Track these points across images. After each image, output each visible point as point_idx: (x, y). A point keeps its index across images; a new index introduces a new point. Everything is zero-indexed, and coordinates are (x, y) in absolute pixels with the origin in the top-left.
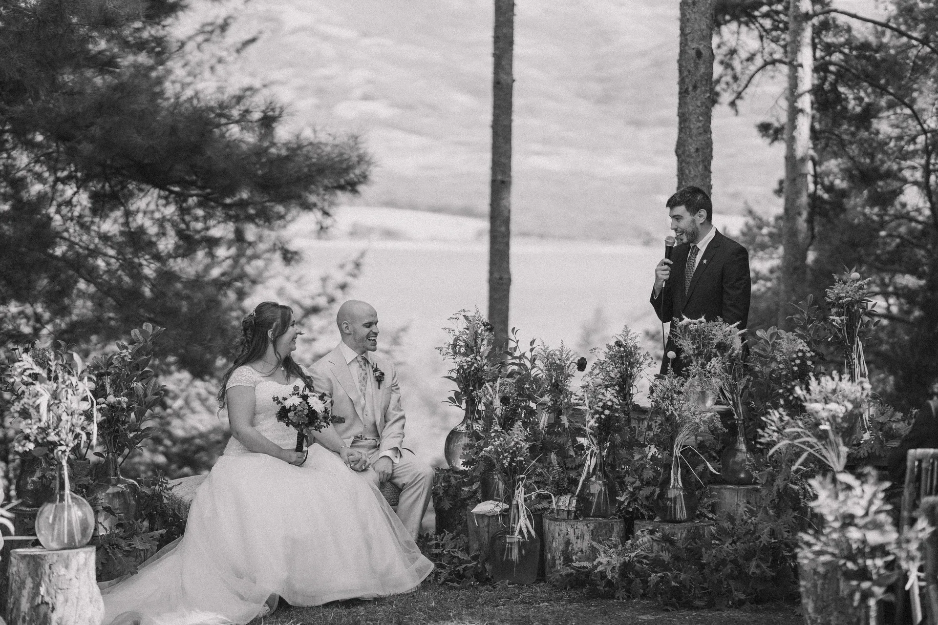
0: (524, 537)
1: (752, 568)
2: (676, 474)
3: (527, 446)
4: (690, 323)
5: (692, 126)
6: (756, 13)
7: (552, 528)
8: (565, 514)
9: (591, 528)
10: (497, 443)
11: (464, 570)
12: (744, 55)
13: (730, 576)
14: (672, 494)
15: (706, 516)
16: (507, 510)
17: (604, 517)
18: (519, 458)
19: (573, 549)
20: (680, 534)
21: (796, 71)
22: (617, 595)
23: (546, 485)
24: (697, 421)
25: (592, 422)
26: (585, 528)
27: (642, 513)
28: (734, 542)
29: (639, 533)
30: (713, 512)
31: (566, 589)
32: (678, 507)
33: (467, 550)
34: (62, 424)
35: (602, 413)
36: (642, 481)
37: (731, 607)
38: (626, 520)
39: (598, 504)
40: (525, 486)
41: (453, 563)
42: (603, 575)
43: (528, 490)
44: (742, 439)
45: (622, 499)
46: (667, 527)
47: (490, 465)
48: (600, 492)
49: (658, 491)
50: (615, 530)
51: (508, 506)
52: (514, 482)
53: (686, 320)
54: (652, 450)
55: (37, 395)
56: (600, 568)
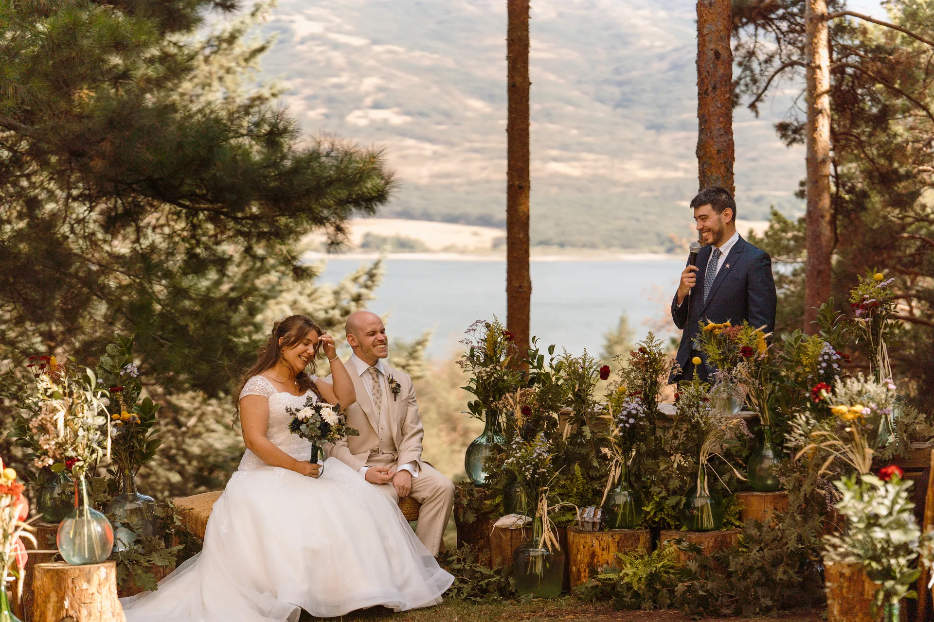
0: (548, 550)
1: (779, 575)
2: (702, 482)
3: (550, 457)
4: (714, 328)
5: (713, 127)
6: (773, 16)
7: (576, 540)
8: (591, 525)
9: (617, 540)
10: (518, 455)
11: (487, 584)
12: (762, 57)
13: (757, 583)
14: (698, 503)
15: (732, 524)
16: (530, 524)
17: (630, 528)
18: (541, 470)
19: (598, 561)
20: (707, 542)
21: (814, 73)
22: (643, 606)
23: (570, 496)
24: (723, 427)
25: (616, 431)
26: (611, 539)
27: (668, 523)
28: (761, 549)
29: (665, 543)
30: (740, 519)
31: (591, 601)
32: (705, 516)
33: (490, 564)
34: (79, 439)
35: (627, 422)
36: (668, 490)
37: (758, 613)
38: (652, 531)
39: (624, 515)
40: (548, 498)
41: (476, 578)
42: (629, 587)
43: (552, 502)
44: (768, 445)
45: (648, 509)
46: (694, 536)
47: (512, 478)
48: (625, 503)
49: (684, 500)
50: (641, 541)
51: (531, 519)
52: (537, 494)
53: (711, 324)
54: (678, 459)
55: (54, 410)
56: (626, 580)
